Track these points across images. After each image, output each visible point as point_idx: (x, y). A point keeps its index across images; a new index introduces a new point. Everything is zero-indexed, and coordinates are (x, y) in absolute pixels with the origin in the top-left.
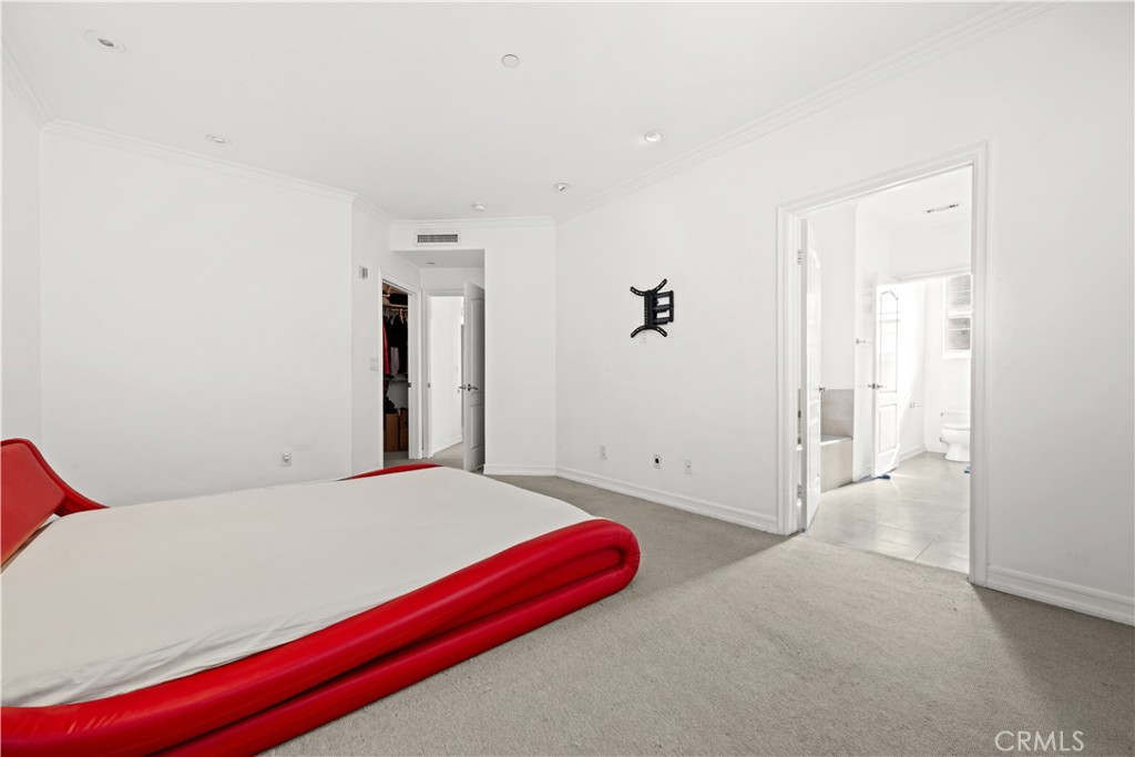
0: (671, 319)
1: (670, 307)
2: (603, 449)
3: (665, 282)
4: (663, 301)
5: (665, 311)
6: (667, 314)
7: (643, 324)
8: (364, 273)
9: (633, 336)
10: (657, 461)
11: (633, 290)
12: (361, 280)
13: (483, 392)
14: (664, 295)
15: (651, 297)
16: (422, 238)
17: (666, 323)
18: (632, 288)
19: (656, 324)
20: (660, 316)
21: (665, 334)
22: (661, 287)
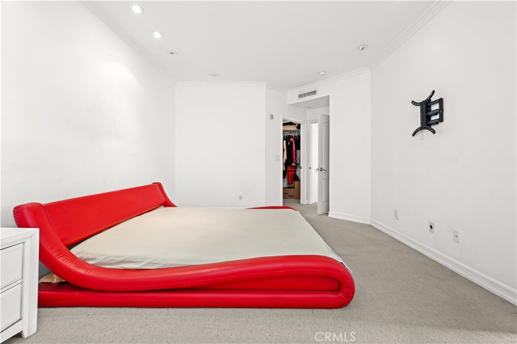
0: (441, 120)
1: (441, 111)
2: (396, 212)
3: (433, 93)
4: (435, 107)
5: (436, 114)
6: (437, 117)
7: (419, 126)
8: (272, 117)
9: (413, 135)
10: (431, 227)
11: (413, 103)
12: (271, 120)
13: (329, 172)
14: (435, 102)
15: (426, 106)
16: (300, 96)
17: (437, 123)
18: (413, 101)
19: (430, 125)
20: (433, 118)
21: (434, 132)
22: (431, 96)
